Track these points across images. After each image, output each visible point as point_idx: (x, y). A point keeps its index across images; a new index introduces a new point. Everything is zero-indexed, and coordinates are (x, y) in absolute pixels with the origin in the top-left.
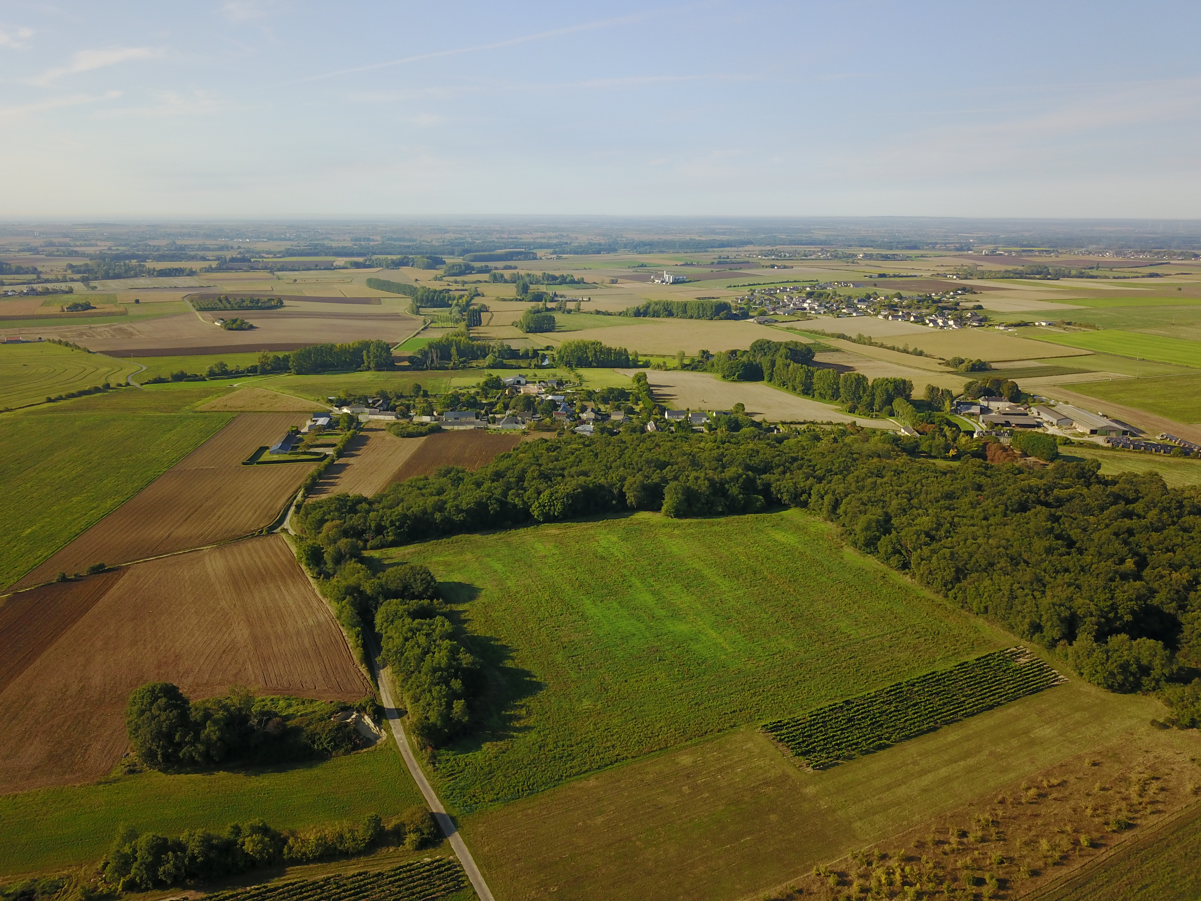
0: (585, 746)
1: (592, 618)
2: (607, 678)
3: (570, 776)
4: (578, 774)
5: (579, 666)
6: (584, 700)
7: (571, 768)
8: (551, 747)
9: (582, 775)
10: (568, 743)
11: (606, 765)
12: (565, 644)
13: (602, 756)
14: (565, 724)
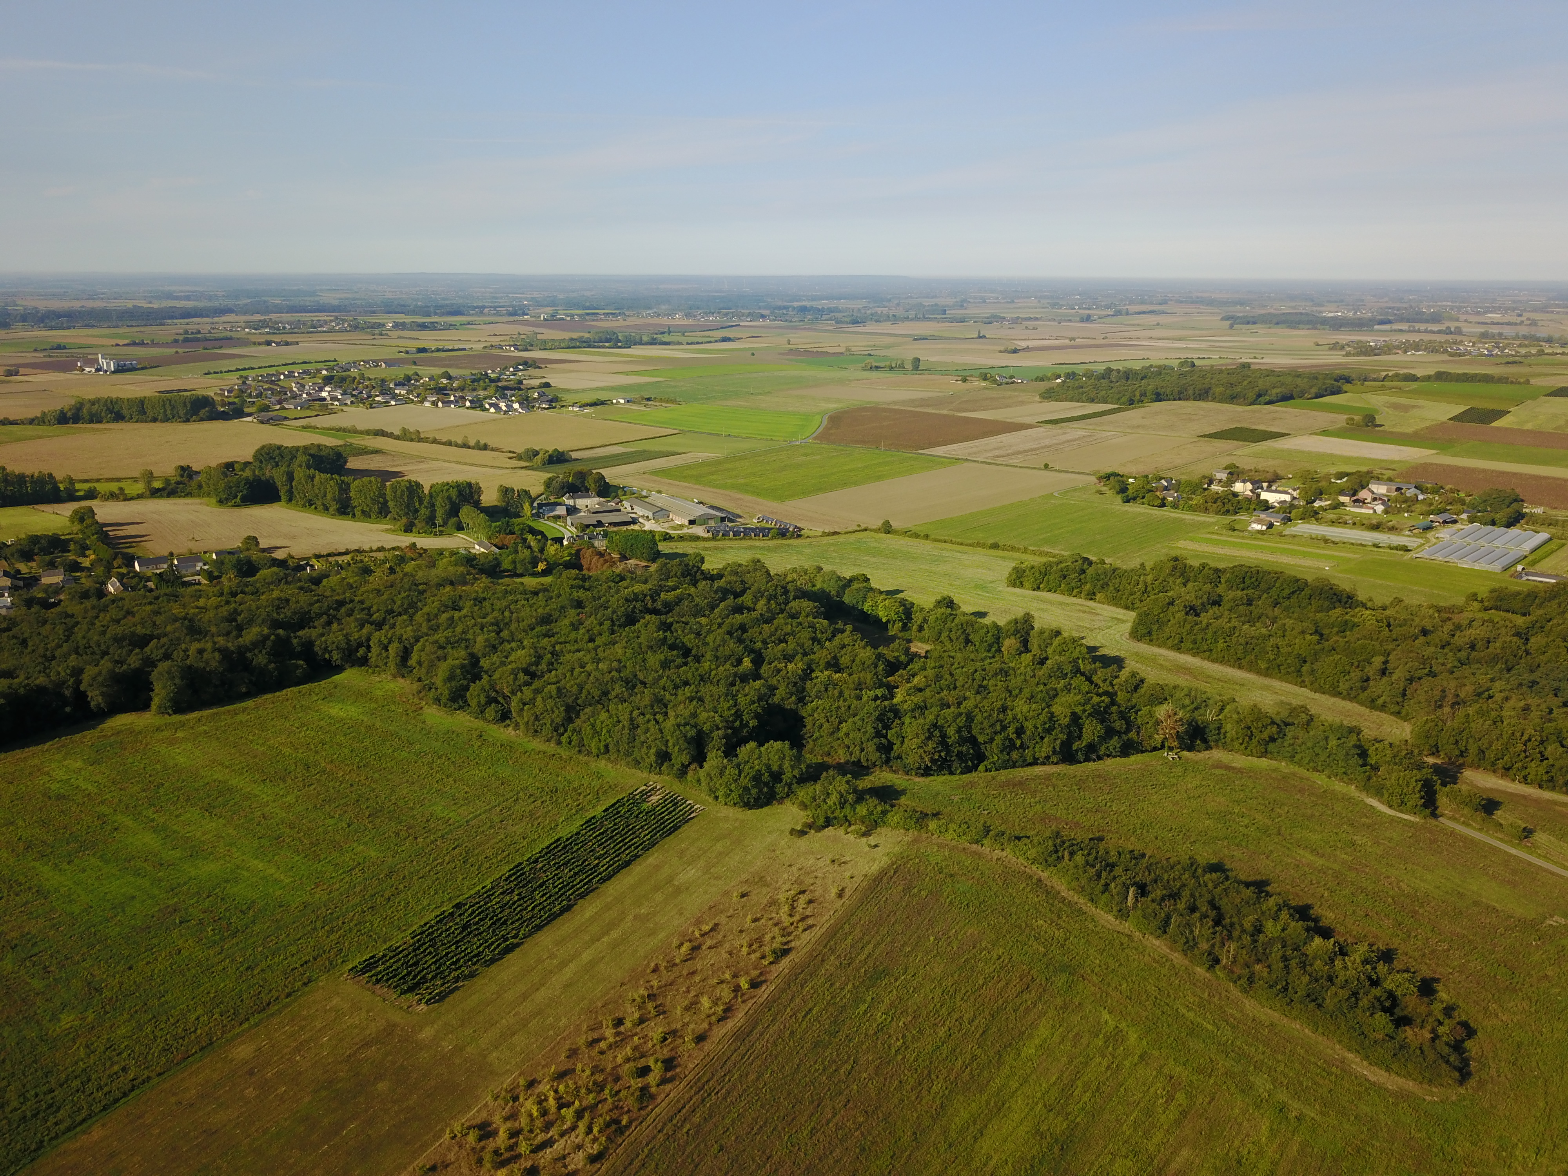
1: (57, 890)
2: (97, 972)
3: (57, 1136)
4: (68, 1130)
5: (45, 968)
6: (62, 1016)
7: (56, 1124)
9: (78, 1129)
10: (45, 1088)
11: (116, 1101)
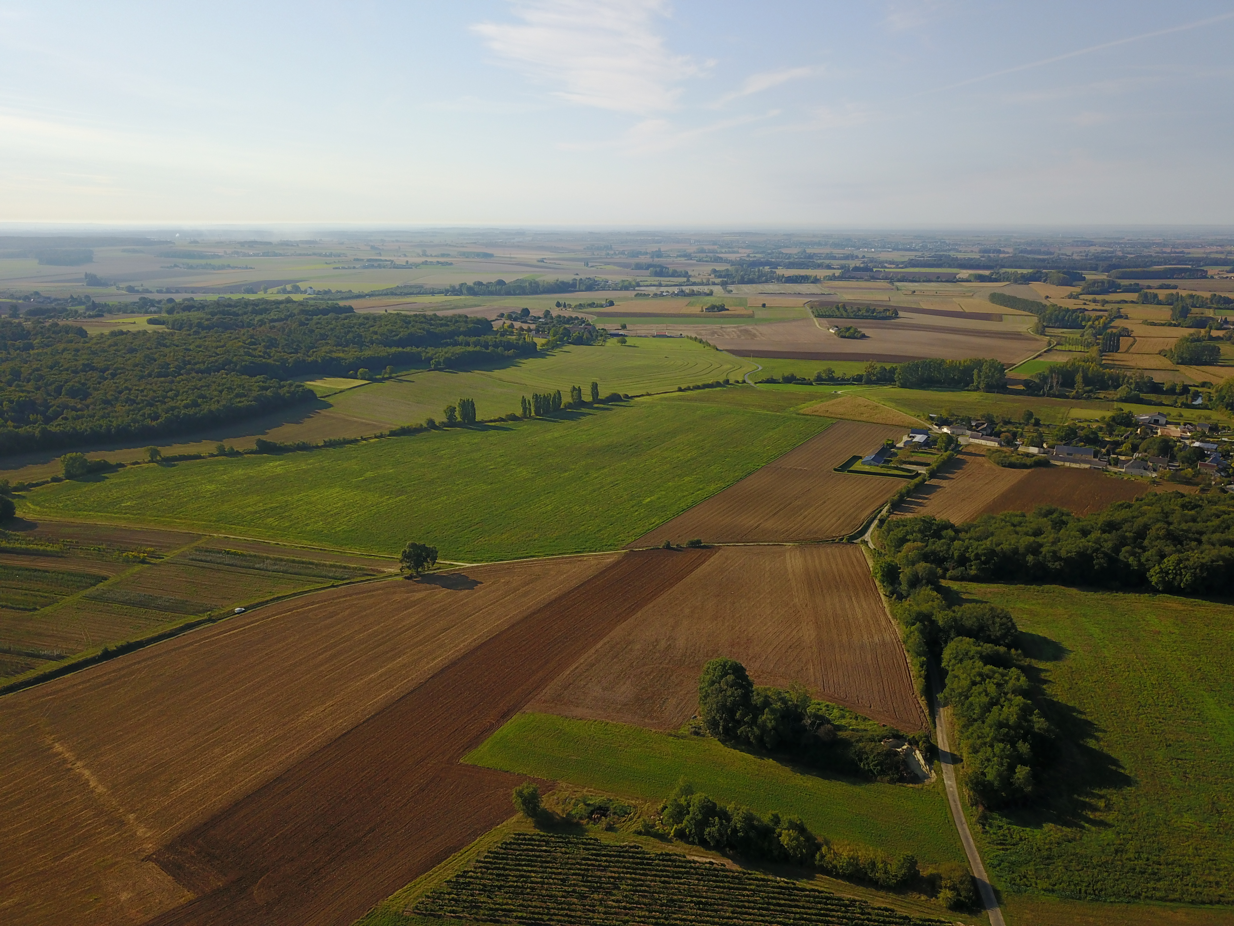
0: (1178, 870)
1: (1213, 721)
2: (1222, 798)
3: (1151, 898)
4: (1161, 899)
5: (1185, 773)
6: (1185, 815)
7: (1154, 889)
8: (1132, 856)
9: (1168, 904)
10: (1155, 858)
11: (1203, 903)
12: (1171, 743)
13: (1199, 889)
14: (1155, 835)
